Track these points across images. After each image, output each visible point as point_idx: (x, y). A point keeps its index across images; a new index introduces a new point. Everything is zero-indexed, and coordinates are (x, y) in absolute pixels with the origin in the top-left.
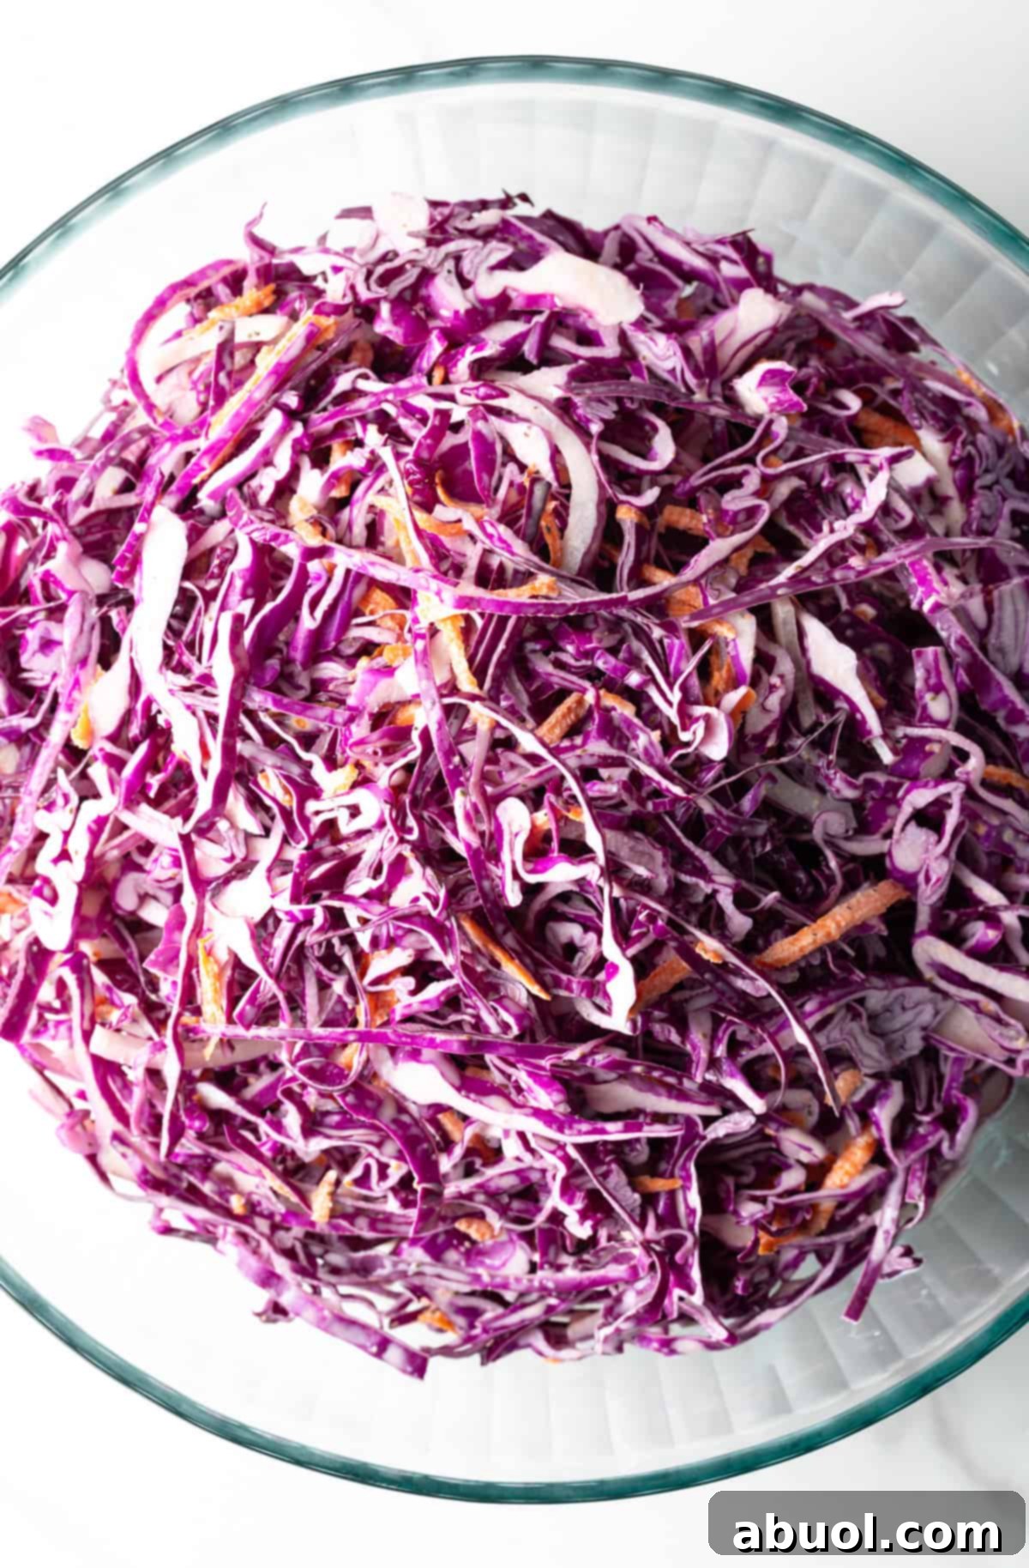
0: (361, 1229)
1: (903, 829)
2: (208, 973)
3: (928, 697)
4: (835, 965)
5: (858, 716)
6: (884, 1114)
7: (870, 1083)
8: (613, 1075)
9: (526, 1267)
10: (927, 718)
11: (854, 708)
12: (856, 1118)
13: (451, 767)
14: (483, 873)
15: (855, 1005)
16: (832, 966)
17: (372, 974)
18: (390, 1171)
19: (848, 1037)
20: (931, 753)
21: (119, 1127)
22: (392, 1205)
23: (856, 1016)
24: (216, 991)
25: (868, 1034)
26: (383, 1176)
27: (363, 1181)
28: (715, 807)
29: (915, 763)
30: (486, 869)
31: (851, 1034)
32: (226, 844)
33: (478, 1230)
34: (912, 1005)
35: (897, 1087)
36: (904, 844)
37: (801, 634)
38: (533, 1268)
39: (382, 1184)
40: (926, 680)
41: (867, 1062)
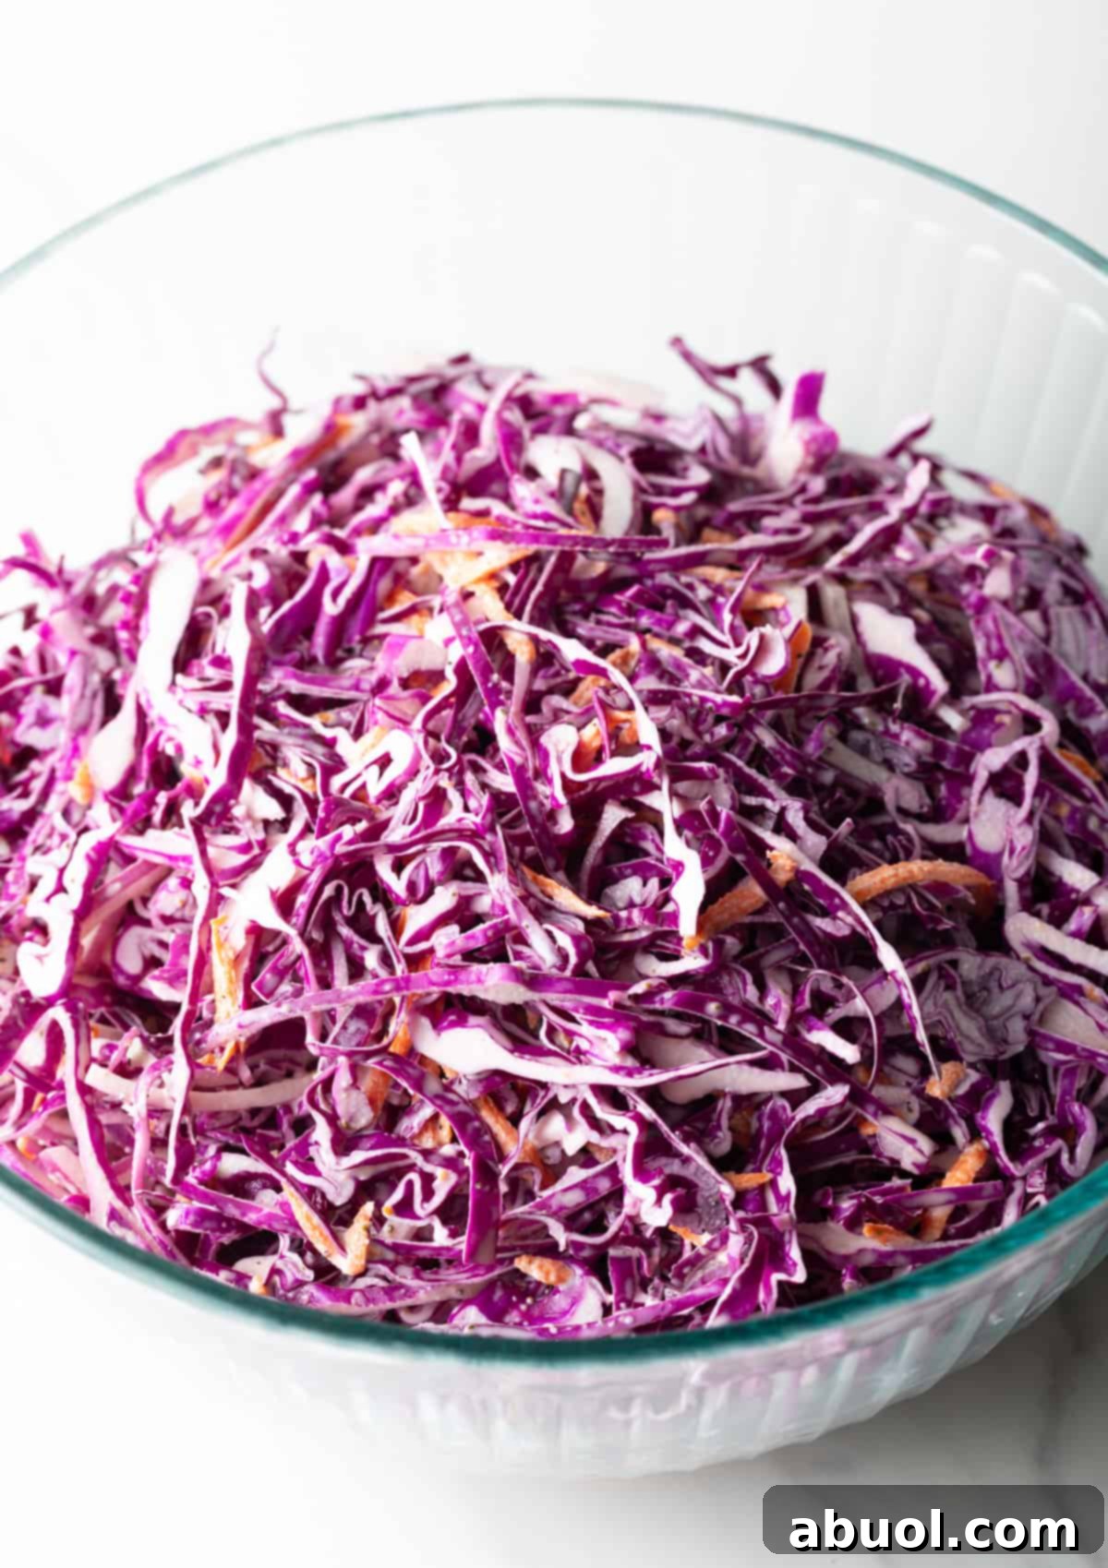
0: (405, 1277)
1: (980, 801)
2: (222, 961)
3: (992, 665)
4: (920, 905)
5: (922, 682)
6: (994, 1119)
7: (974, 1076)
8: (684, 1029)
9: (598, 1312)
10: (991, 686)
11: (915, 673)
12: (963, 1123)
13: (490, 685)
14: (529, 793)
15: (946, 966)
16: (917, 907)
17: (409, 931)
18: (436, 1184)
19: (944, 1011)
20: (1000, 725)
21: (119, 1205)
22: (441, 1236)
23: (950, 987)
24: (231, 981)
25: (964, 1007)
26: (428, 1194)
27: (404, 1209)
28: (776, 738)
29: (986, 732)
30: (532, 788)
31: (946, 1005)
32: (242, 833)
33: (541, 1267)
34: (1010, 982)
35: (1004, 1087)
36: (983, 817)
37: (854, 620)
38: (607, 1310)
39: (426, 1205)
40: (988, 649)
41: (968, 1046)
